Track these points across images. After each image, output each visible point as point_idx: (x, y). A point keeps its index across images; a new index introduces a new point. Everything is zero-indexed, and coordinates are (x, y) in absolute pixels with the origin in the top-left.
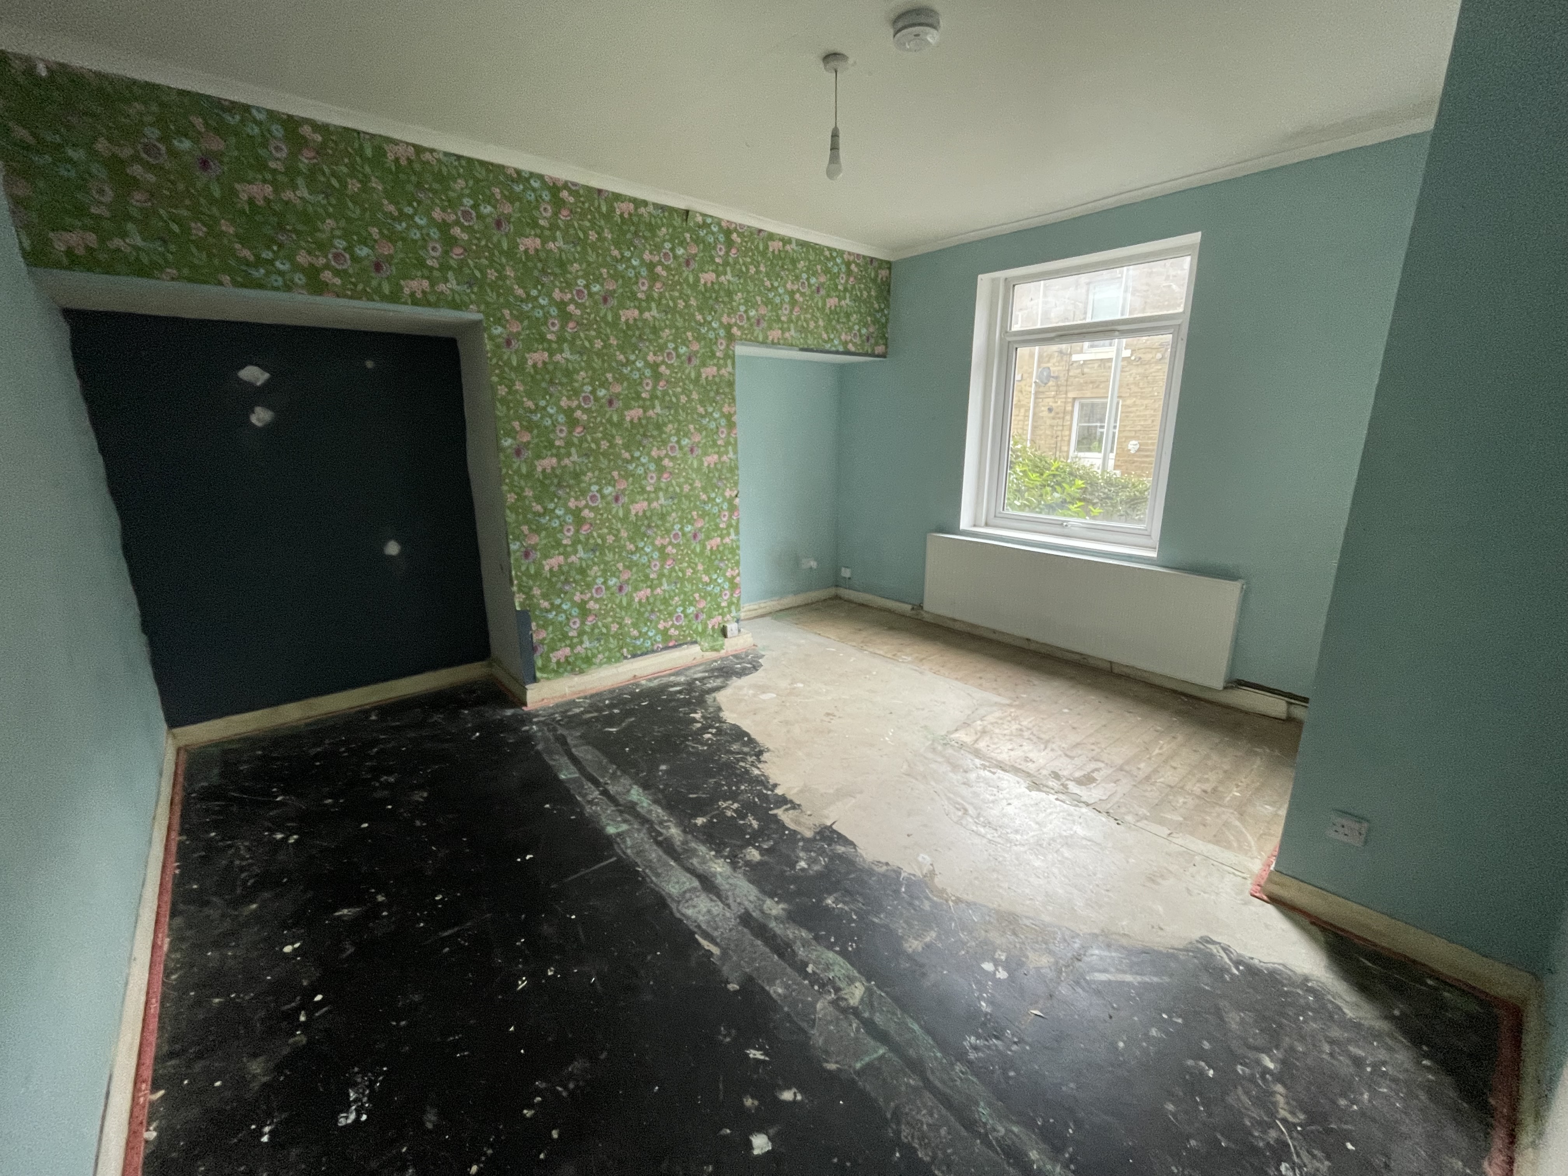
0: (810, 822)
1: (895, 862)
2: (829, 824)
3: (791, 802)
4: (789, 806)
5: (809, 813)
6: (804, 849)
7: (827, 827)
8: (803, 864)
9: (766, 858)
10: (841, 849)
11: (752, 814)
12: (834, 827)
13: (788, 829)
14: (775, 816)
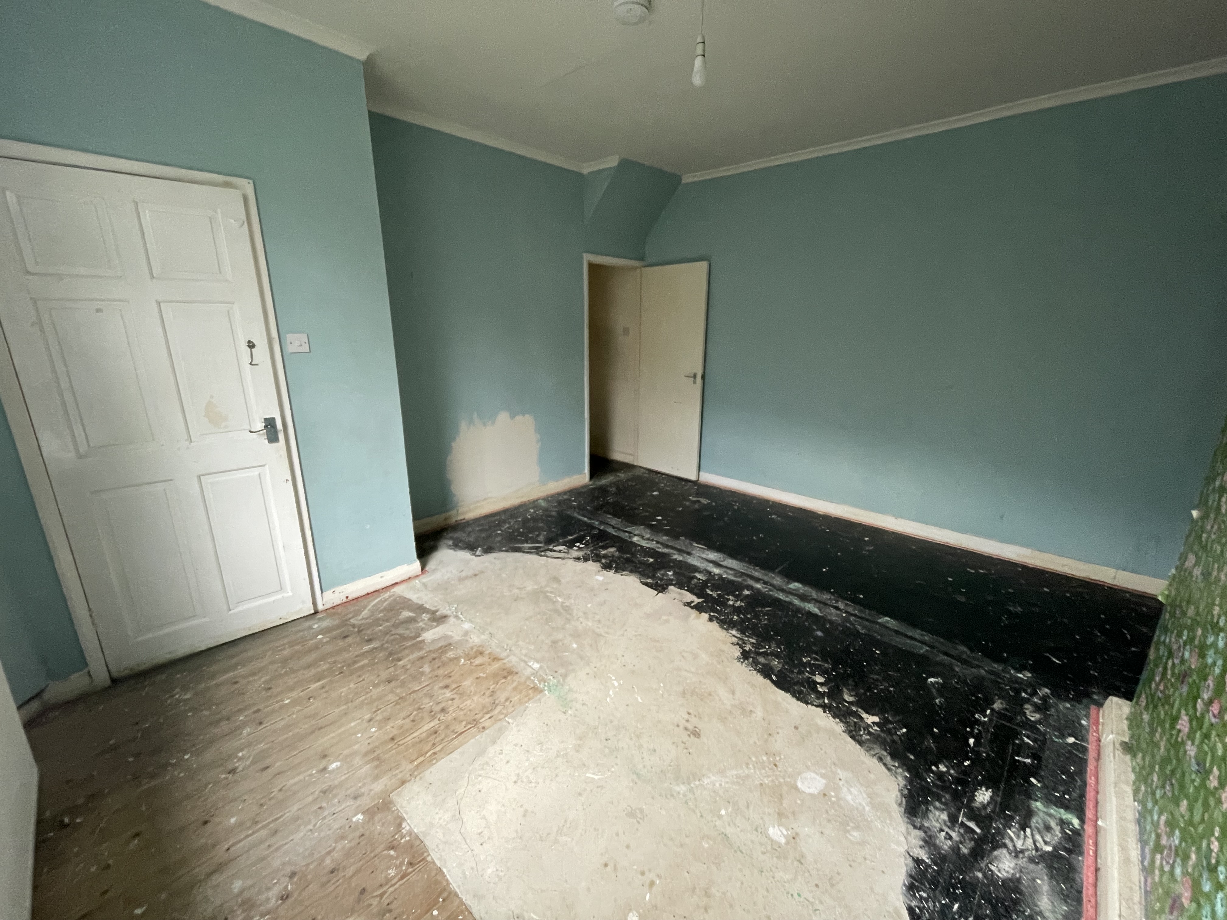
0: (674, 595)
1: (618, 576)
2: (660, 594)
3: (692, 608)
4: (692, 605)
5: (676, 601)
6: (672, 580)
7: (662, 592)
8: (670, 573)
9: (692, 575)
10: (650, 581)
11: (715, 598)
12: (656, 592)
13: (686, 590)
14: (699, 598)
